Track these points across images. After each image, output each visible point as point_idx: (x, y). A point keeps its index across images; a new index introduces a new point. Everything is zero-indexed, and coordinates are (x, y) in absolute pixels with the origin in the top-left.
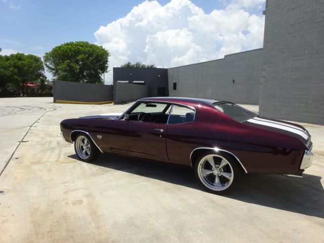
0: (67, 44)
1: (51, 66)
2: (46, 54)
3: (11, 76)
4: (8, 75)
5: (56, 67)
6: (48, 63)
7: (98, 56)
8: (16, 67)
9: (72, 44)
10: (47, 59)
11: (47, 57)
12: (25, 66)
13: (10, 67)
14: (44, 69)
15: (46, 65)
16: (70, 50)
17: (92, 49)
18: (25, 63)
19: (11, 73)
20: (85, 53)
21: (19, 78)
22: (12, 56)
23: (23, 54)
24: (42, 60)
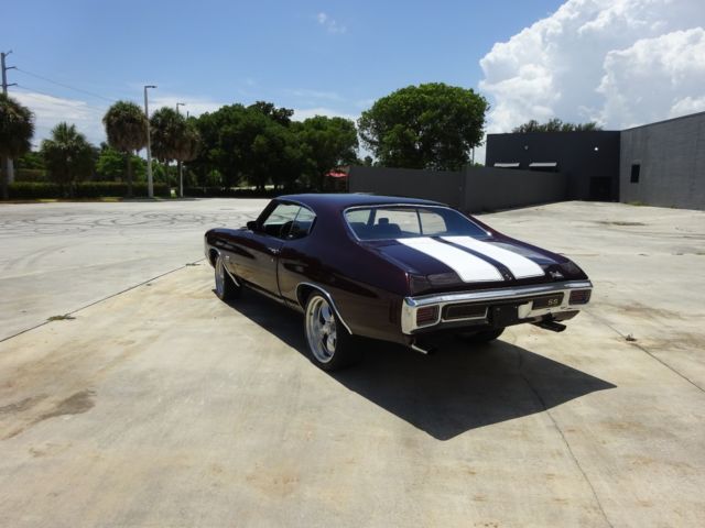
0: (403, 91)
1: (370, 137)
2: (364, 113)
3: (303, 159)
4: (298, 157)
5: (380, 139)
6: (365, 132)
7: (461, 111)
8: (311, 141)
9: (411, 90)
10: (364, 124)
11: (365, 120)
12: (325, 139)
13: (301, 143)
14: (358, 144)
15: (362, 135)
16: (407, 104)
17: (451, 98)
18: (326, 133)
19: (301, 154)
20: (437, 107)
21: (314, 163)
22: (308, 121)
23: (325, 118)
24: (356, 127)
